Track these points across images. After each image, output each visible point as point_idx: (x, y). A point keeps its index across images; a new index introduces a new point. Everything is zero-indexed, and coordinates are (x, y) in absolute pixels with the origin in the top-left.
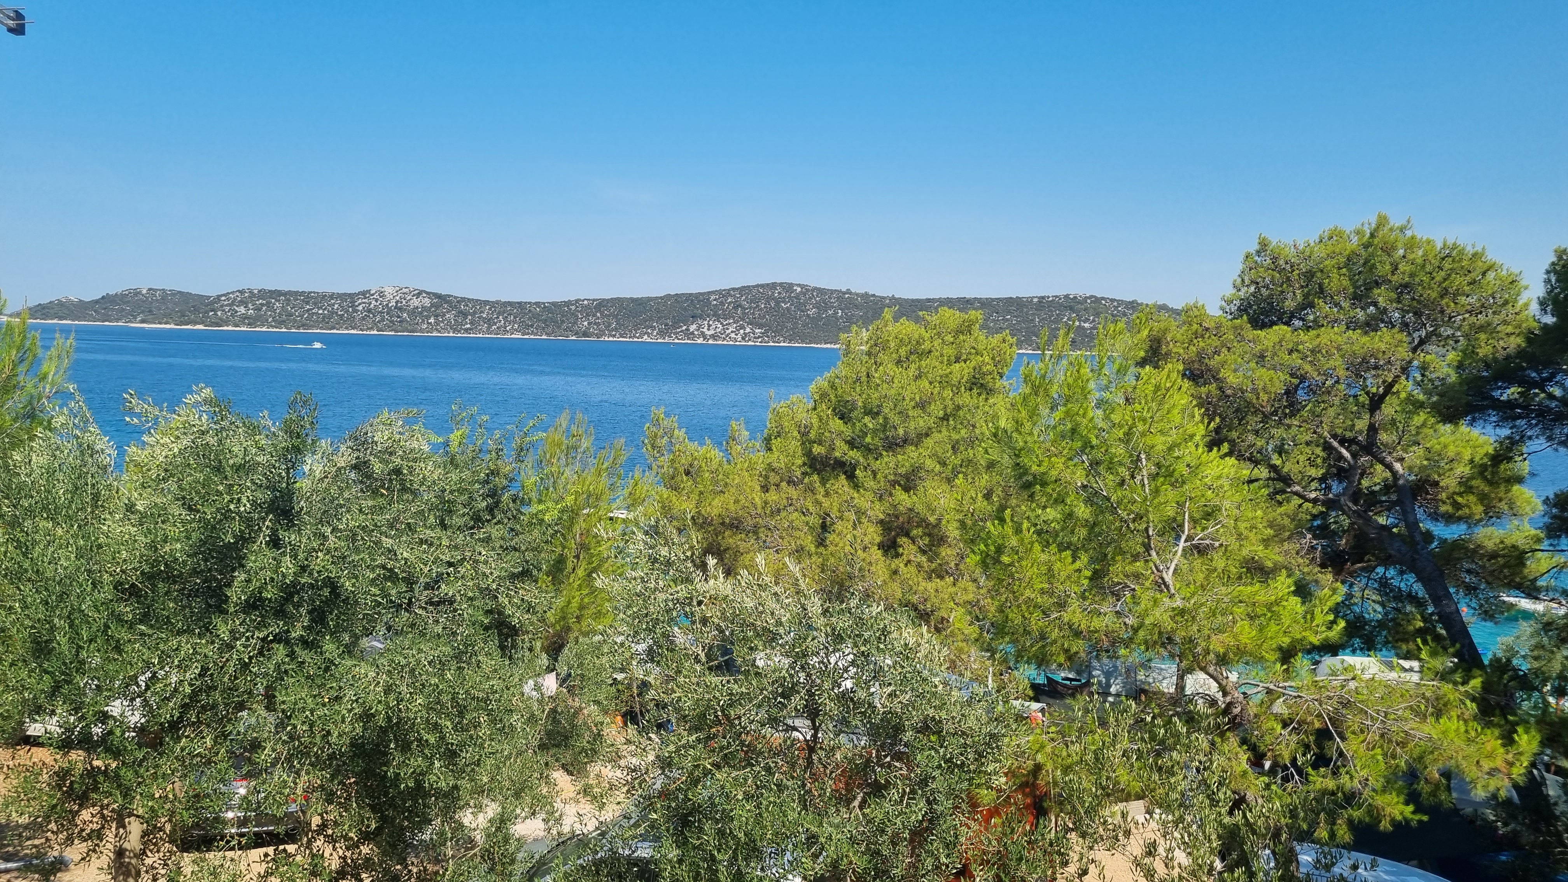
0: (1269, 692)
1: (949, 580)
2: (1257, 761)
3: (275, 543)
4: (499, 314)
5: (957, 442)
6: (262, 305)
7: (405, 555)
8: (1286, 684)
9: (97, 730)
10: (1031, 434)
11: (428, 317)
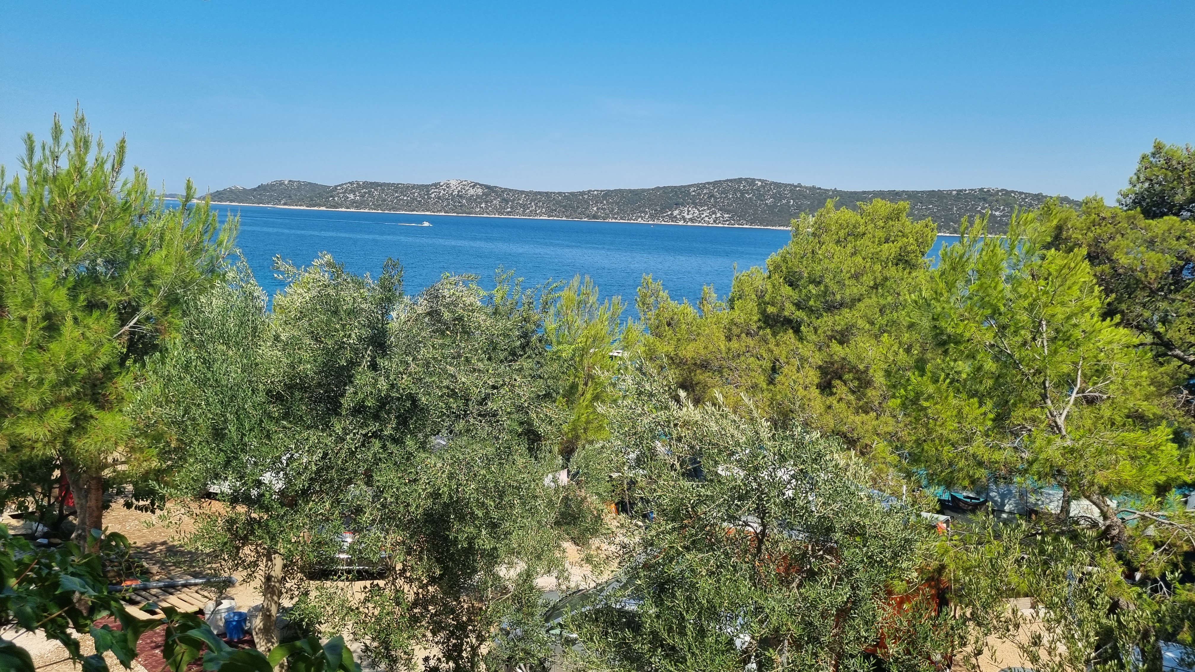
0: (1143, 518)
1: (873, 414)
2: (1129, 576)
3: (374, 366)
4: (532, 201)
5: (884, 306)
6: (365, 193)
7: (463, 380)
8: (1160, 513)
9: (254, 492)
10: (948, 302)
11: (481, 203)
